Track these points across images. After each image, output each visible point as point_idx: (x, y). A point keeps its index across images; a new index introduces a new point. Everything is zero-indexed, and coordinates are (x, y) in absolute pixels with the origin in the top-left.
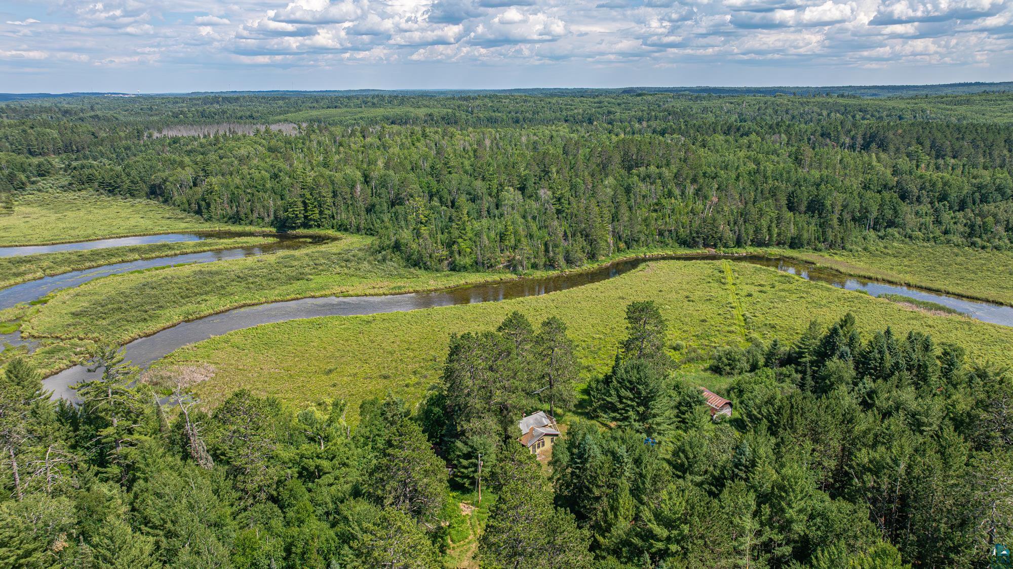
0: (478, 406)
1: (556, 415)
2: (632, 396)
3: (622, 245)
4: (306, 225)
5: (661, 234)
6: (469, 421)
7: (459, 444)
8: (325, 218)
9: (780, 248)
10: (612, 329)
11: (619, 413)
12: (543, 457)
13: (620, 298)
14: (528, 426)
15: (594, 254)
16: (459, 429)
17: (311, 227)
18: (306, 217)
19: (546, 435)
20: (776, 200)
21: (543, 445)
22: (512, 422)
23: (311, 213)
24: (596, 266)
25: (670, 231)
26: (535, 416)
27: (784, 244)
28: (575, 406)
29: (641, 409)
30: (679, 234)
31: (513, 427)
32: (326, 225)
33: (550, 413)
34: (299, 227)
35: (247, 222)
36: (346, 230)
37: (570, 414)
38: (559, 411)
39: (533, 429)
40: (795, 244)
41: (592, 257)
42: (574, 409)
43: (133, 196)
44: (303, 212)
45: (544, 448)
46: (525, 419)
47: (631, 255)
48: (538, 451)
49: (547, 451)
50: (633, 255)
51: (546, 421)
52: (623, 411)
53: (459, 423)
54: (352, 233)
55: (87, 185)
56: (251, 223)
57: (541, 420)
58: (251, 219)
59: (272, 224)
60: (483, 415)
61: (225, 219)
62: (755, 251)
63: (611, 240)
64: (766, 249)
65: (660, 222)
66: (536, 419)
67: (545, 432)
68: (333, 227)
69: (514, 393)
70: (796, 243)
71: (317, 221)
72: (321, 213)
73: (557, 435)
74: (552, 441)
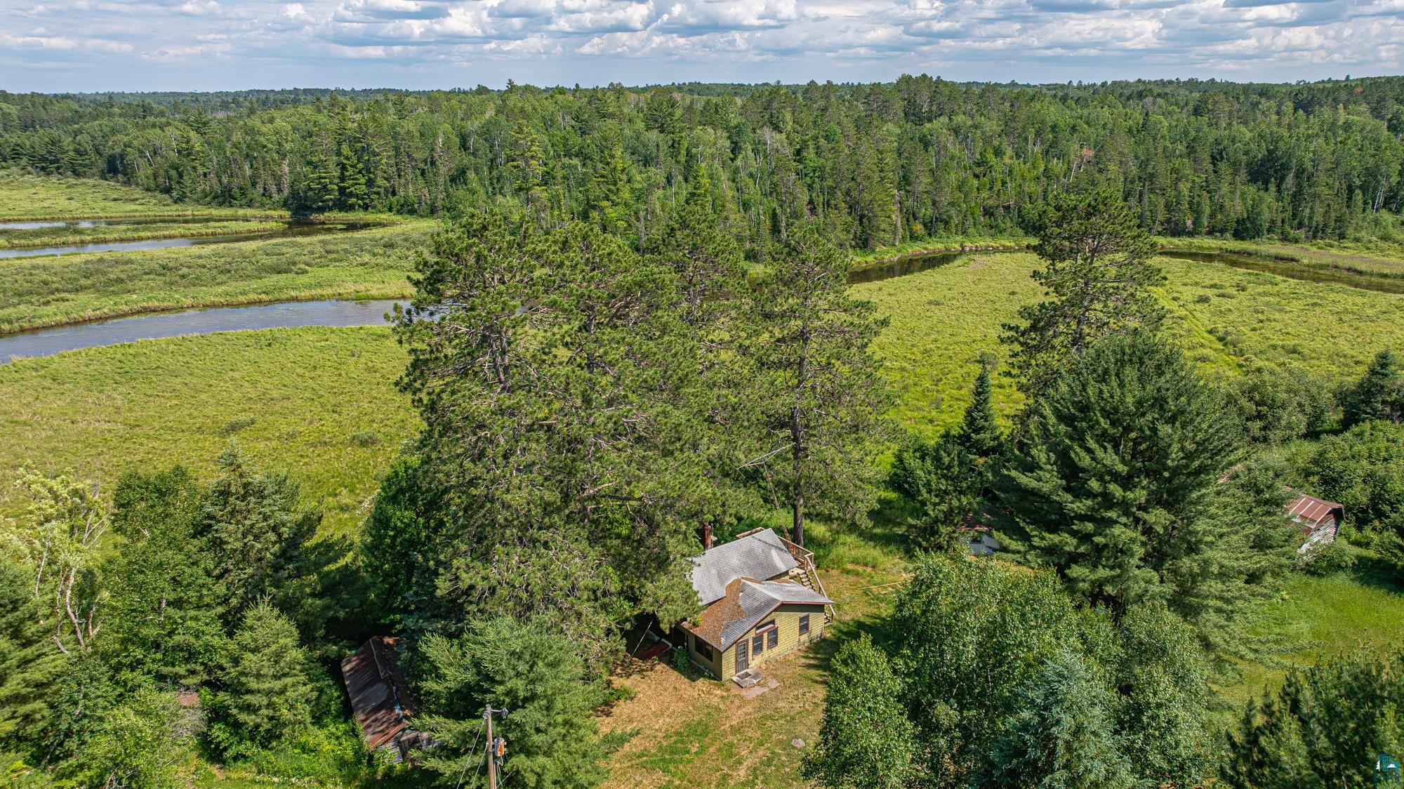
0: (517, 499)
1: (811, 541)
2: (1121, 468)
3: (918, 228)
4: (342, 206)
5: (988, 212)
6: (486, 557)
7: (436, 648)
8: (378, 193)
9: (1216, 238)
10: (926, 351)
11: (1074, 534)
12: (774, 684)
13: (930, 303)
14: (721, 577)
15: (866, 240)
16: (443, 586)
17: (351, 208)
18: (342, 190)
19: (785, 607)
20: (1195, 161)
21: (774, 641)
22: (662, 562)
23: (351, 182)
24: (870, 259)
25: (1007, 208)
26: (745, 542)
27: (1222, 231)
28: (872, 514)
29: (1159, 518)
30: (1024, 212)
31: (664, 580)
32: (379, 206)
33: (794, 537)
34: (331, 209)
35: (244, 201)
36: (412, 212)
37: (851, 539)
38: (819, 530)
39: (737, 587)
40: (1243, 231)
41: (863, 244)
42: (866, 523)
43: (77, 174)
44: (336, 181)
45: (776, 650)
46: (712, 552)
47: (935, 246)
48: (755, 662)
49: (785, 662)
50: (940, 246)
51: (781, 560)
52: (1090, 526)
53: (447, 565)
54: (422, 216)
55: (11, 162)
56: (250, 205)
57: (768, 556)
58: (250, 196)
59: (285, 205)
60: (544, 535)
61: (208, 199)
62: (1170, 243)
63: (897, 218)
64: (1190, 240)
65: (985, 194)
66: (750, 553)
67: (781, 598)
68: (390, 210)
69: (667, 453)
70: (1247, 230)
71: (363, 199)
72: (370, 183)
73: (819, 608)
74: (804, 628)
